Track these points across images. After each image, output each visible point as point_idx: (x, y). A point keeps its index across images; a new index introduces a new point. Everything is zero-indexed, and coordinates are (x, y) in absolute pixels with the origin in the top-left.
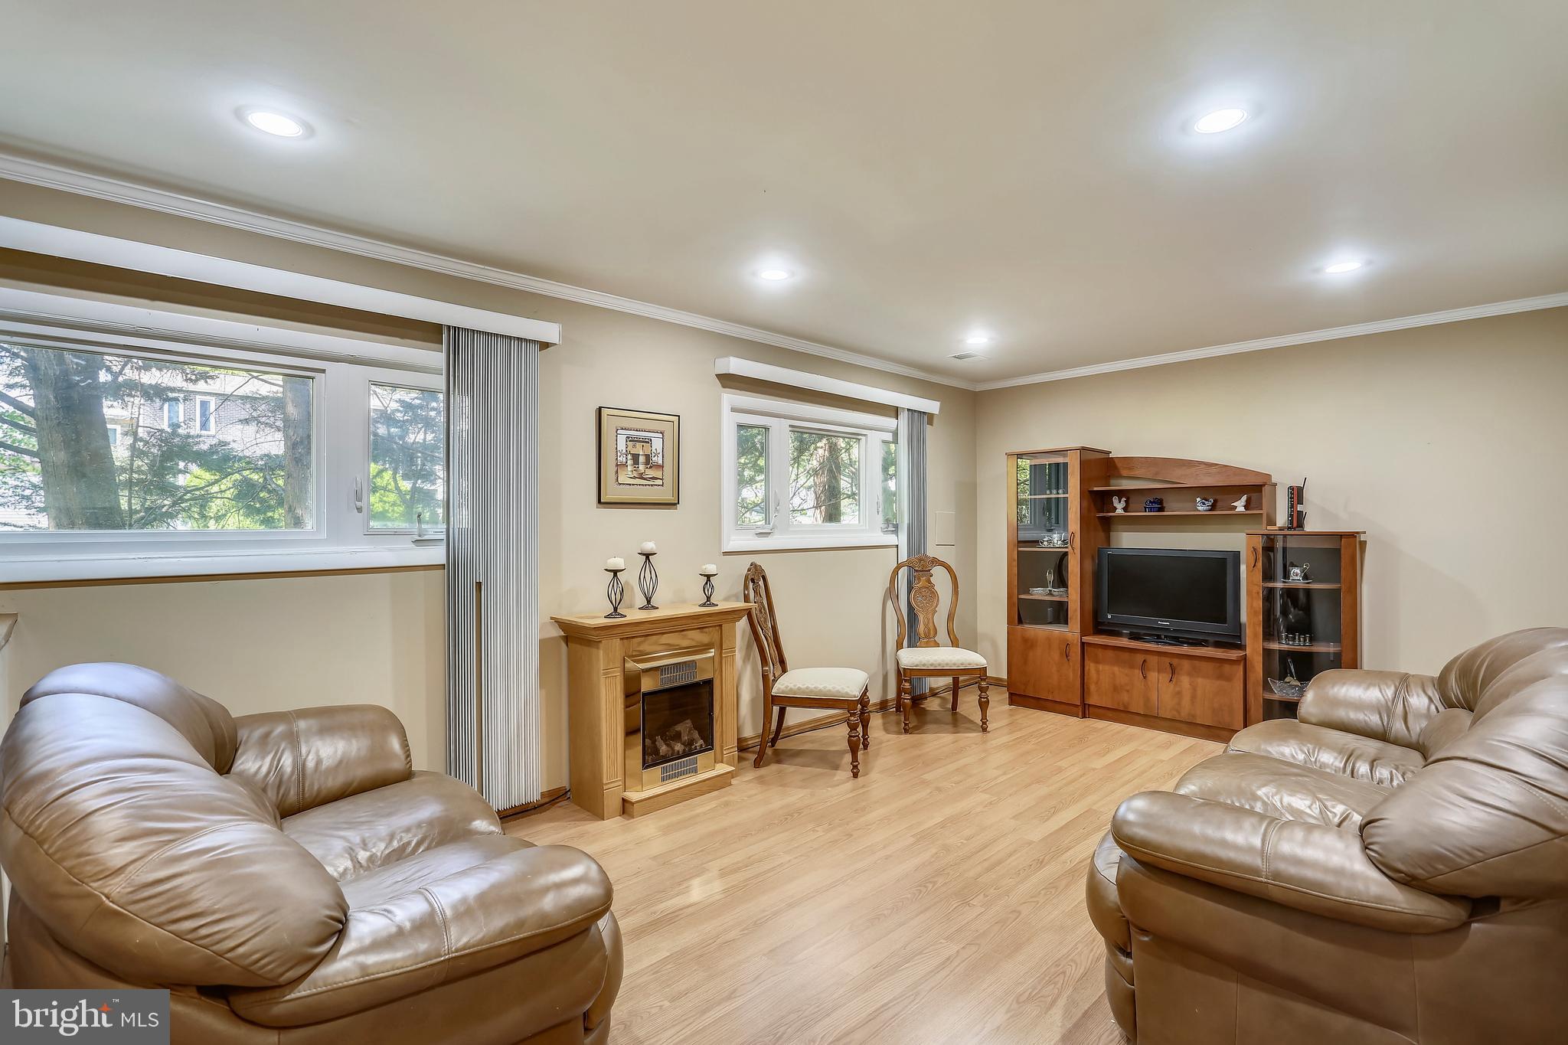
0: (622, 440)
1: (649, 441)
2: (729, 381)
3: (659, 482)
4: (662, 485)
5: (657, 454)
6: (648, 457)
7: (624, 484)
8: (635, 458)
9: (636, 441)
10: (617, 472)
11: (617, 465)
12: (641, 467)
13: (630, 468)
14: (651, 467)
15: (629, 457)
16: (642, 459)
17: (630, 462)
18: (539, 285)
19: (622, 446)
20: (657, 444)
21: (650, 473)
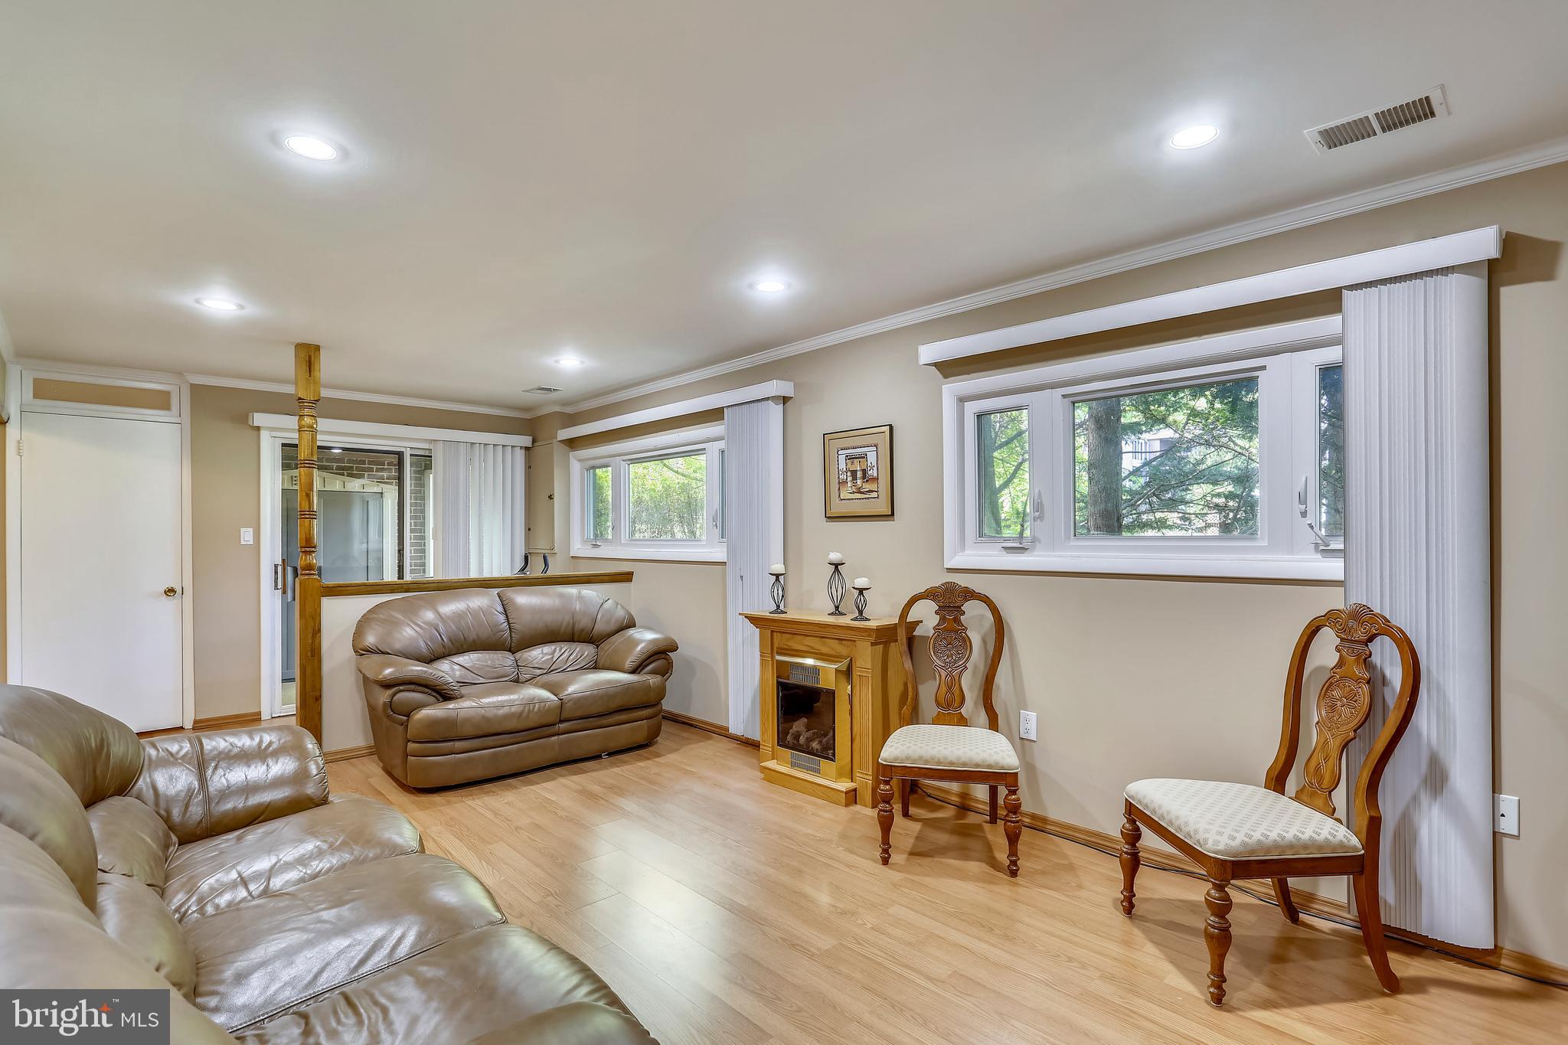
0: (842, 458)
1: (864, 457)
2: (950, 368)
3: (874, 495)
4: (877, 498)
5: (872, 468)
6: (864, 471)
7: (847, 499)
8: (854, 473)
9: (854, 458)
10: (839, 488)
11: (839, 483)
12: (859, 482)
13: (849, 484)
14: (867, 481)
15: (849, 474)
16: (859, 474)
17: (849, 479)
18: (787, 350)
19: (842, 466)
20: (872, 458)
21: (867, 487)
